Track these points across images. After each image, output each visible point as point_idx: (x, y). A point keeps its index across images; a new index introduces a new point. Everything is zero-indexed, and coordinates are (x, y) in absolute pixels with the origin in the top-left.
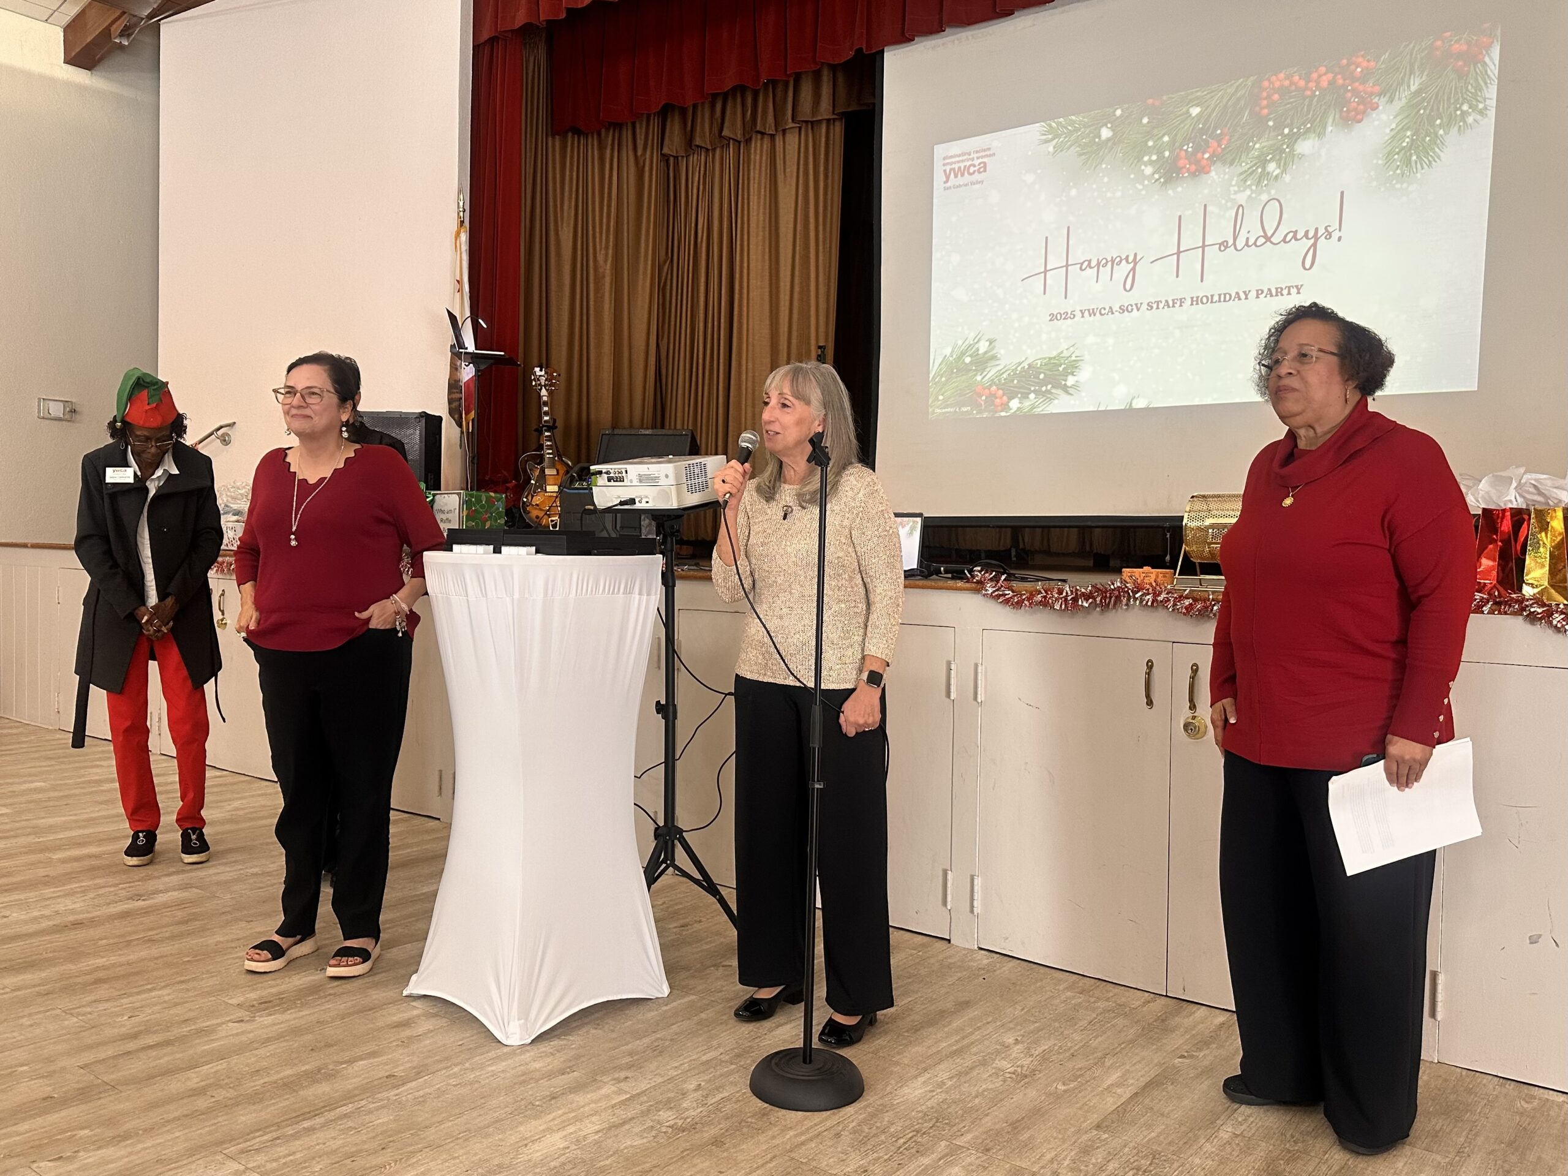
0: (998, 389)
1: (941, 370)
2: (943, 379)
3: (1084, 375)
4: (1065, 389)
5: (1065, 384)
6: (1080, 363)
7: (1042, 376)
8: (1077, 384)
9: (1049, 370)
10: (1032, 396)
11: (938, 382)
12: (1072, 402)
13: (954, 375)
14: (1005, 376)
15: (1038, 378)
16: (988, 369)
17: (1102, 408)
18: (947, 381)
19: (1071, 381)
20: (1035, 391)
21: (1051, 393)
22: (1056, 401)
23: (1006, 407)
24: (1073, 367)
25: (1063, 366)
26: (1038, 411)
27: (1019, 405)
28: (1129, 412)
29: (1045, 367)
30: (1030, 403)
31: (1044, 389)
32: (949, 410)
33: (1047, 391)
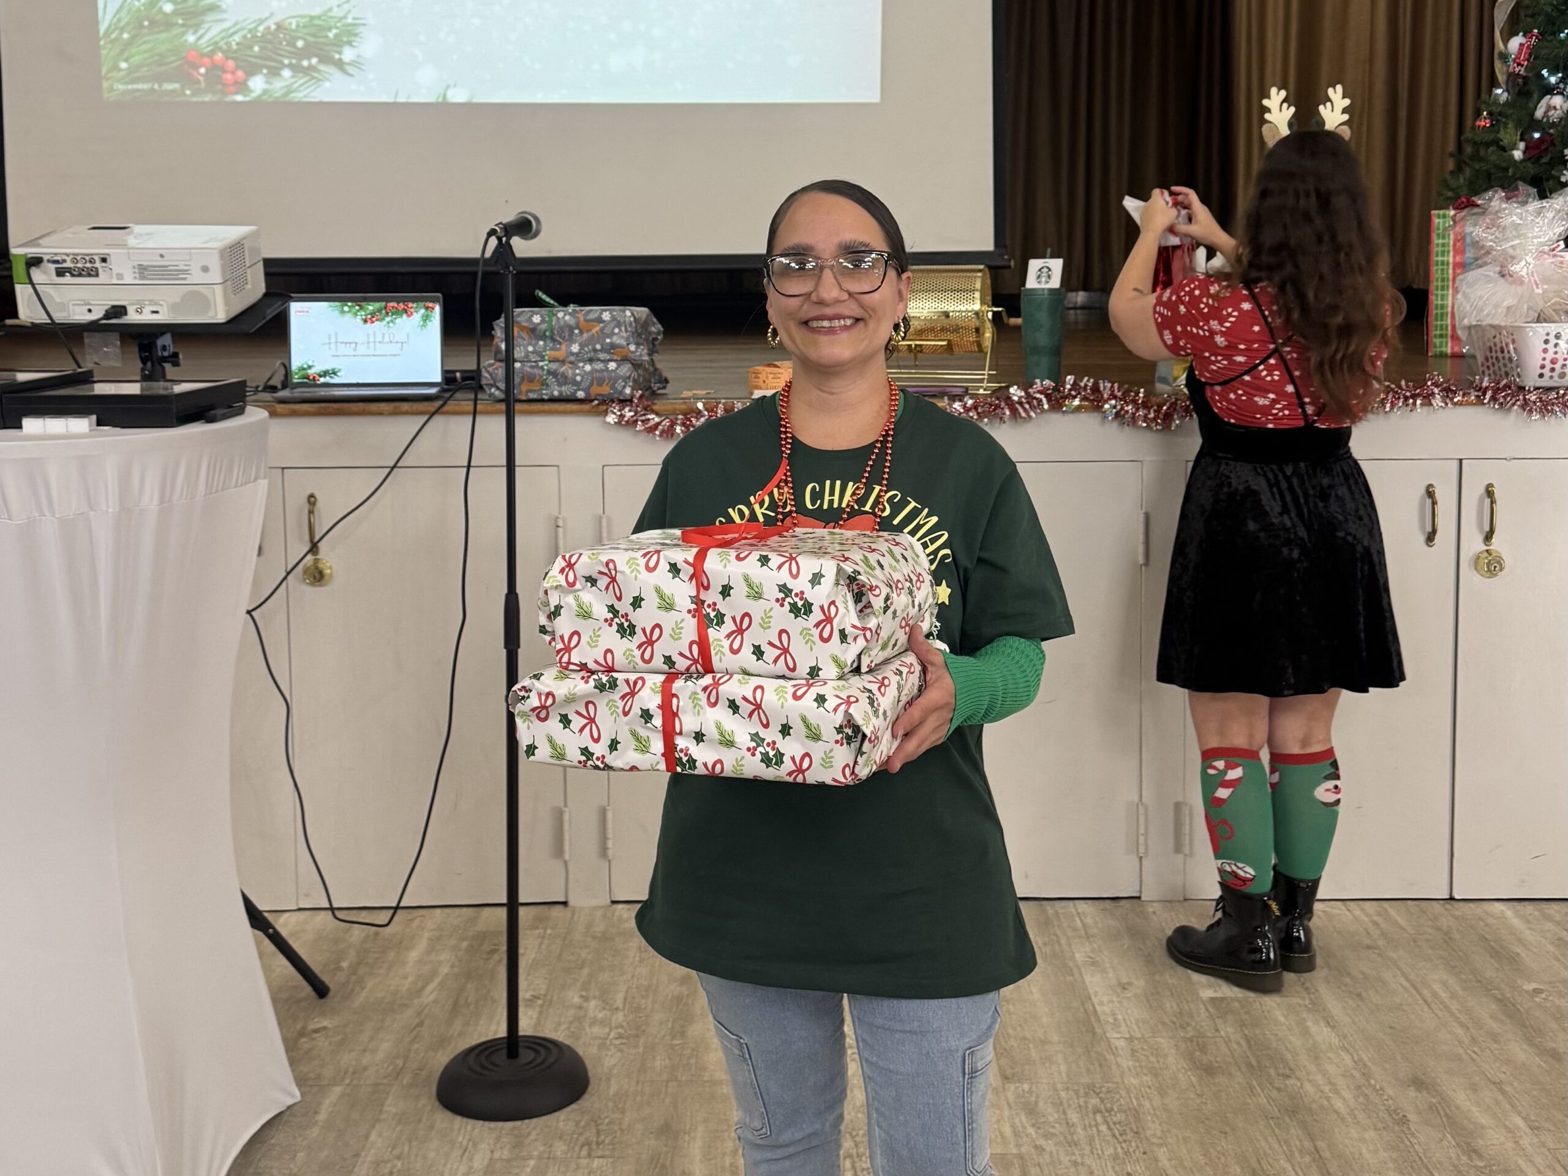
0: (227, 58)
1: (119, 20)
2: (126, 36)
3: (368, 46)
4: (340, 65)
5: (340, 60)
6: (361, 29)
7: (300, 44)
8: (360, 60)
9: (313, 35)
10: (286, 73)
11: (116, 39)
12: (354, 87)
13: (145, 31)
14: (237, 38)
15: (295, 46)
16: (206, 26)
17: (401, 99)
18: (133, 38)
19: (348, 54)
20: (291, 66)
21: (318, 71)
22: (327, 84)
23: (242, 86)
24: (349, 34)
25: (334, 31)
26: (298, 96)
27: (266, 86)
28: (442, 109)
29: (305, 31)
30: (283, 84)
31: (305, 63)
32: (140, 86)
33: (311, 68)
